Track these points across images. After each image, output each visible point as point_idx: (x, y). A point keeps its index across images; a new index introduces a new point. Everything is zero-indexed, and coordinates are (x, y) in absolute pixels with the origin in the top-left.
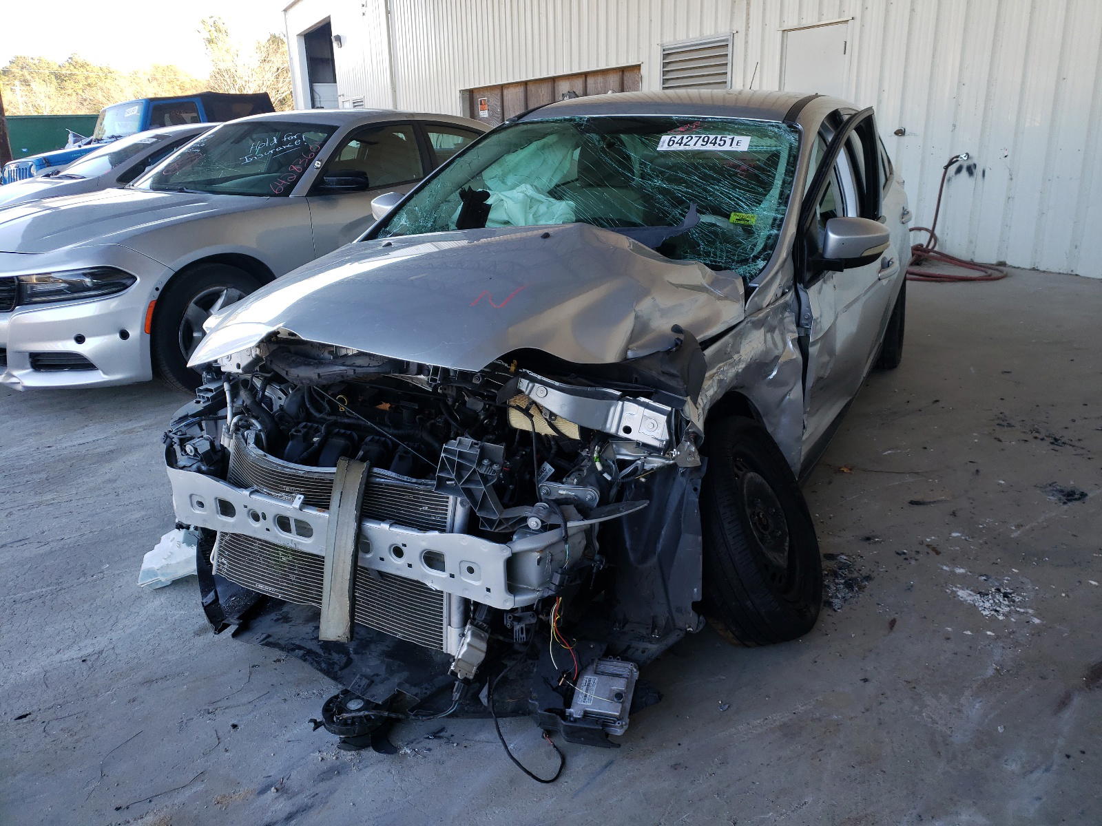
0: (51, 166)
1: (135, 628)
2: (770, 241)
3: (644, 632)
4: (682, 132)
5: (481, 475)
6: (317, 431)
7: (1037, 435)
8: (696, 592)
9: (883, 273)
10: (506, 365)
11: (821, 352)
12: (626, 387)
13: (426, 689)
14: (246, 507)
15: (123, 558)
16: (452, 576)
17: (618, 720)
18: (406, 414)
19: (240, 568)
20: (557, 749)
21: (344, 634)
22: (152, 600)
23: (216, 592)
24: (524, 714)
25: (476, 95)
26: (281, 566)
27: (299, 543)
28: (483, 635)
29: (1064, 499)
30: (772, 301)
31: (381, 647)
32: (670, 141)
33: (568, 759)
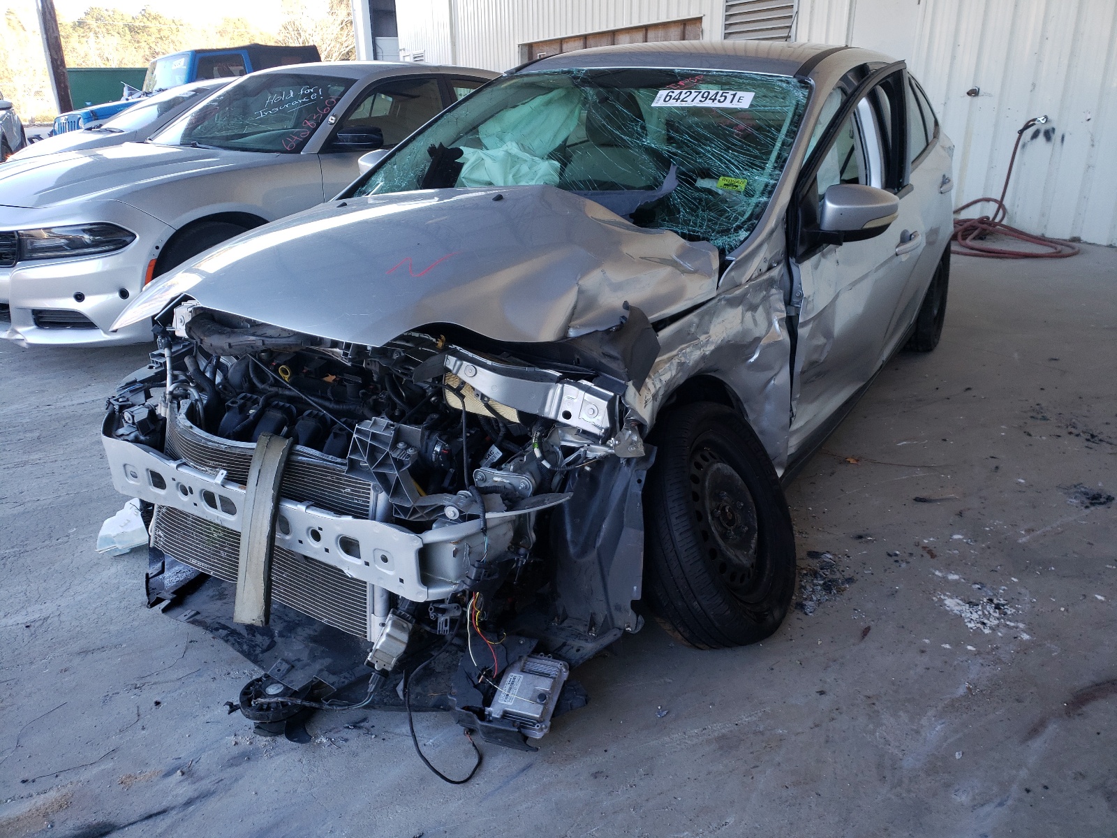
0: (97, 119)
1: (85, 595)
2: (758, 210)
3: (582, 629)
4: (682, 88)
5: (395, 459)
6: (255, 402)
7: (1073, 430)
8: (636, 591)
9: (902, 248)
10: (434, 340)
11: (812, 335)
12: (566, 368)
13: (345, 678)
14: (174, 479)
15: (91, 522)
16: (367, 564)
17: (538, 722)
18: (349, 388)
19: (175, 541)
20: (476, 748)
21: (259, 617)
22: (109, 567)
23: (163, 564)
24: (444, 710)
25: (535, 49)
26: (212, 542)
27: (224, 520)
28: (405, 625)
29: (1087, 502)
30: (754, 277)
31: (308, 631)
32: (667, 96)
33: (486, 759)
